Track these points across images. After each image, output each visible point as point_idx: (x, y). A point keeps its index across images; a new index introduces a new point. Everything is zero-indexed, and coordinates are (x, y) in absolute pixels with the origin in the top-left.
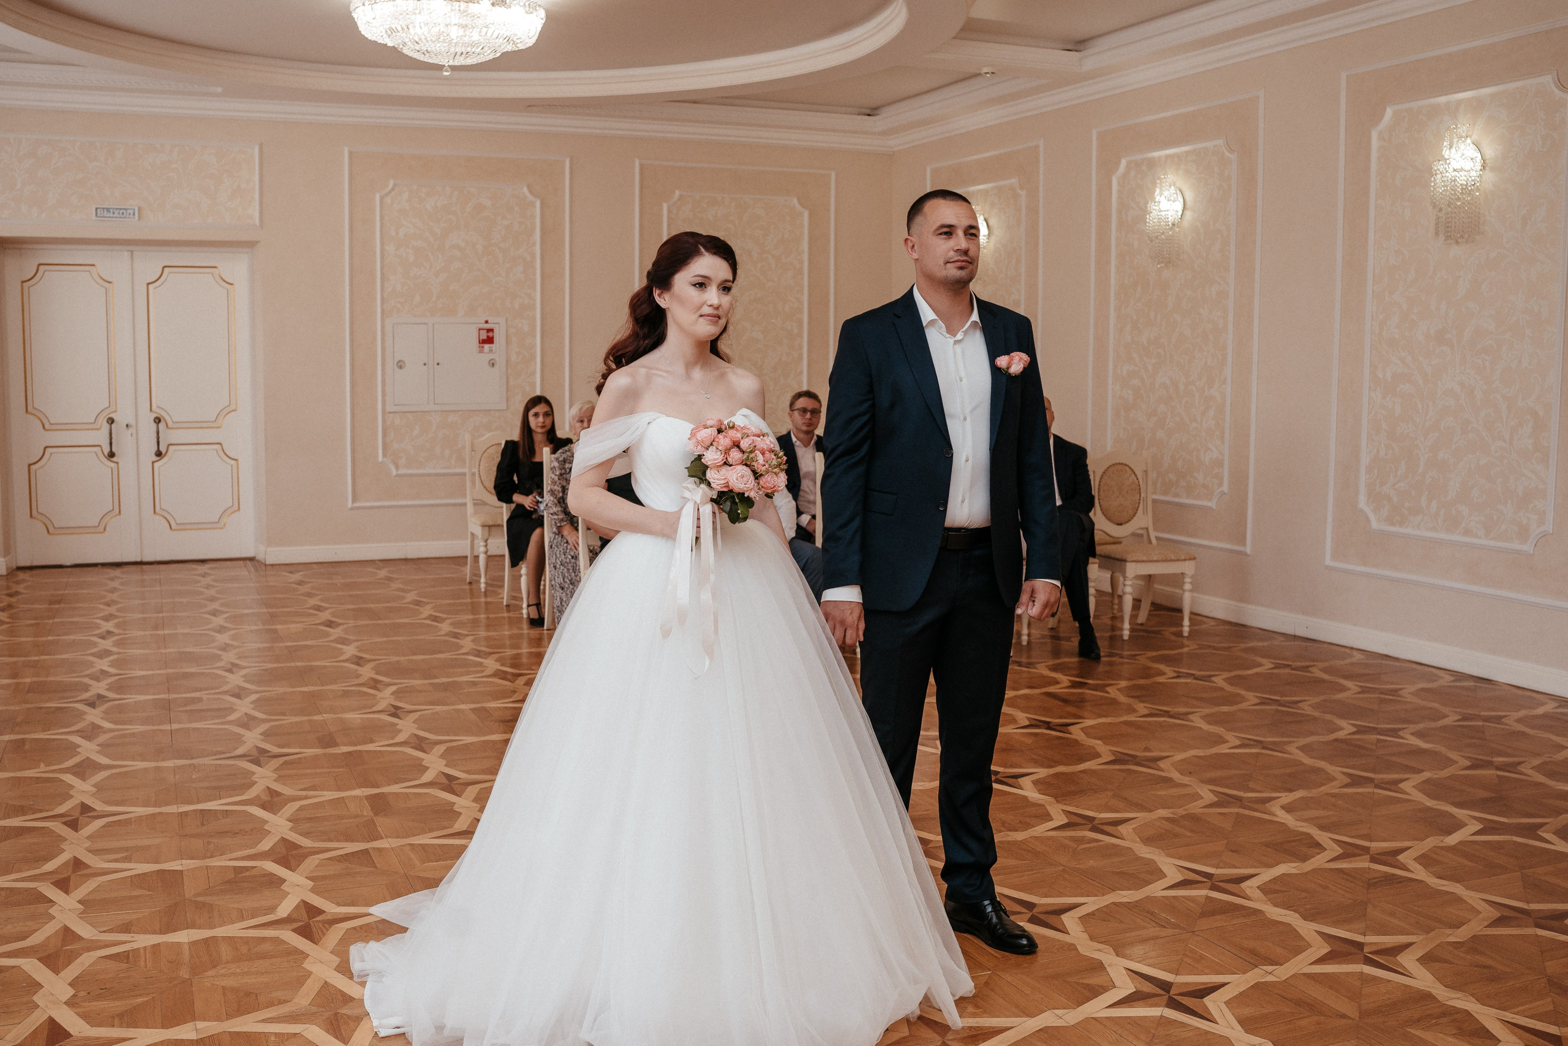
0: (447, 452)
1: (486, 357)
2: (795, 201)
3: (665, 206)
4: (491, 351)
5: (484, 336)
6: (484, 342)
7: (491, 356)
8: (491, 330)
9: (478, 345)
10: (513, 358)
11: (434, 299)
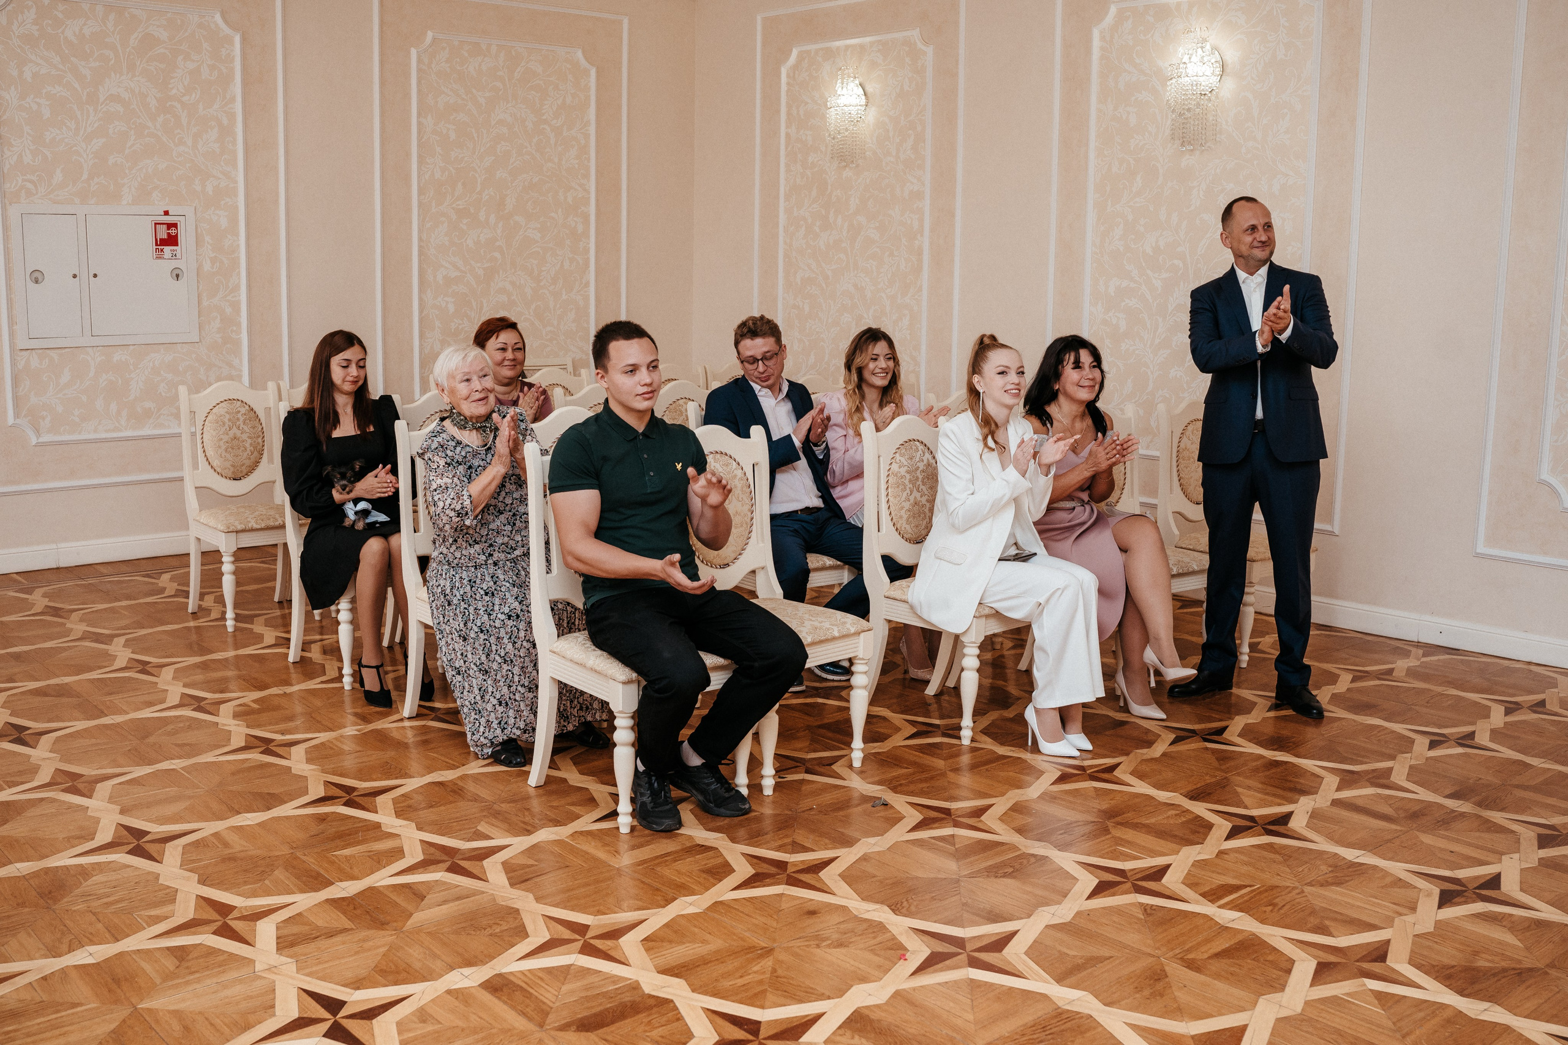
0: (114, 407)
1: (166, 266)
2: (580, 54)
3: (414, 52)
4: (174, 256)
5: (163, 233)
6: (163, 242)
7: (174, 264)
8: (175, 225)
9: (155, 247)
10: (207, 266)
11: (85, 176)
